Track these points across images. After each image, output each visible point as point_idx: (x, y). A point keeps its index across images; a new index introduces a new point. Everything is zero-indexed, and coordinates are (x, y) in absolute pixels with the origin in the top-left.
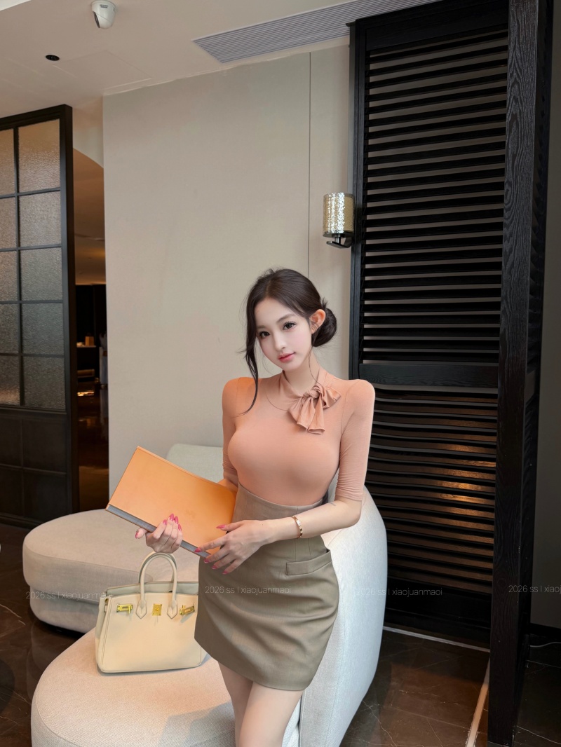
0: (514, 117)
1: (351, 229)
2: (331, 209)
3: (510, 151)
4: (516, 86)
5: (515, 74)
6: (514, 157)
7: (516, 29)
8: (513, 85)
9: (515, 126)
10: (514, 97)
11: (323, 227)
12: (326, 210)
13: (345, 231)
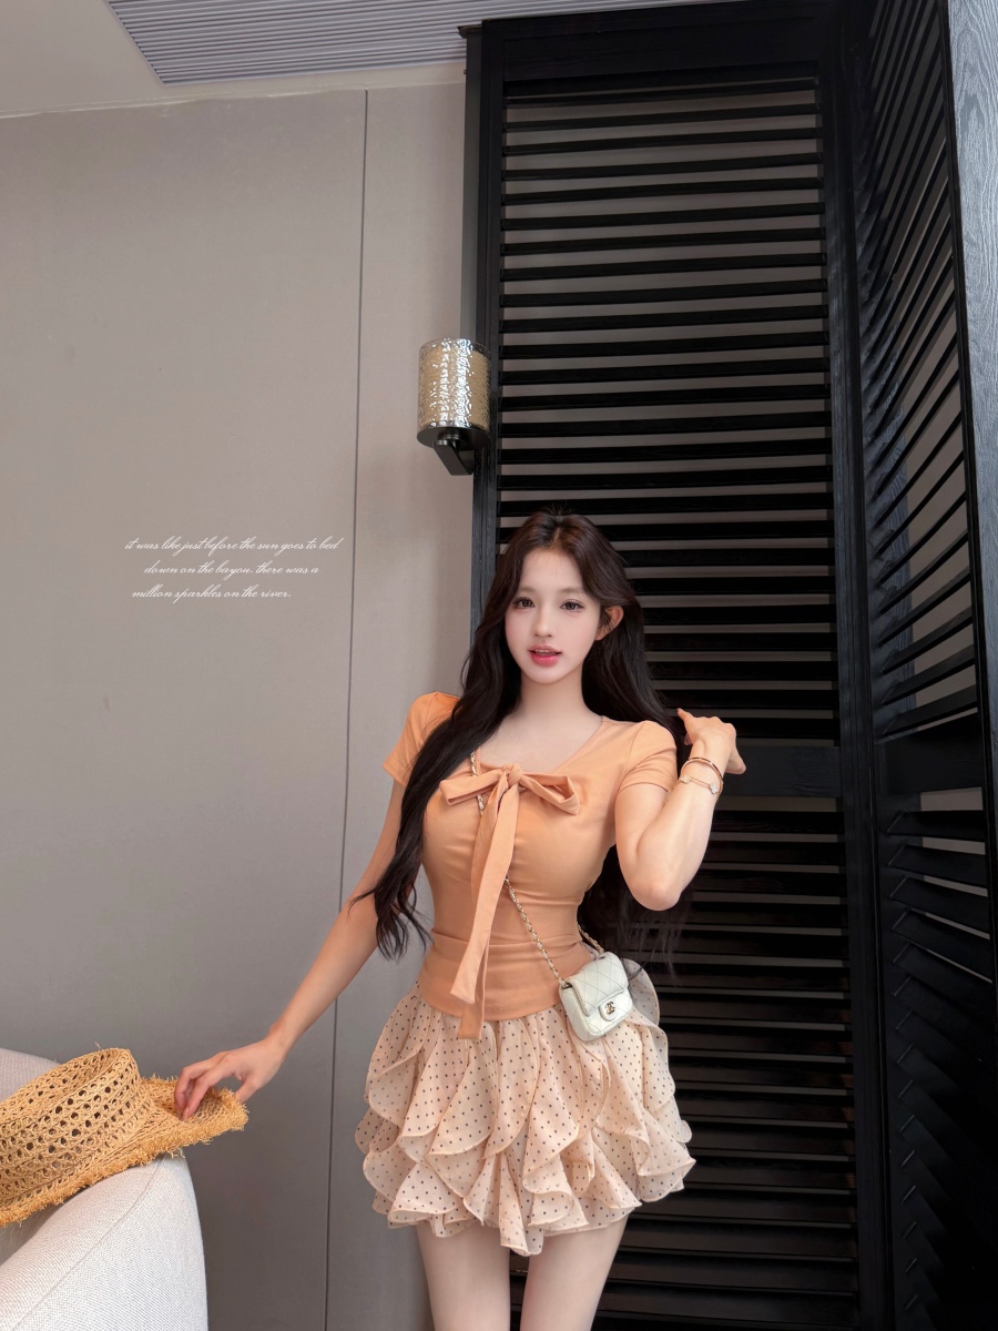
1: (485, 425)
2: (440, 373)
11: (420, 415)
12: (426, 377)
13: (473, 426)
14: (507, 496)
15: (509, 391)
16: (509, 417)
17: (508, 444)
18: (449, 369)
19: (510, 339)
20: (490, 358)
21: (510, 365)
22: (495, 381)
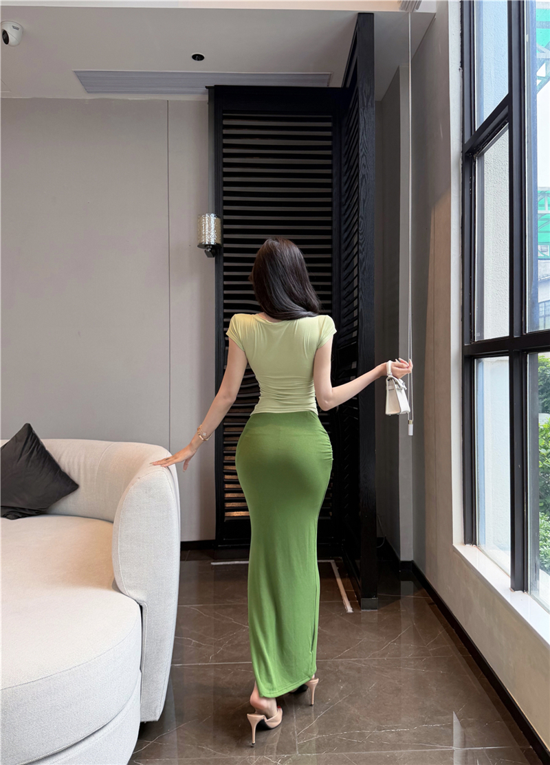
0: (364, 176)
1: (219, 242)
2: (205, 225)
3: (362, 197)
4: (364, 157)
5: (363, 150)
6: (364, 201)
9: (364, 182)
10: (363, 164)
11: (198, 239)
12: (200, 226)
14: (226, 264)
15: (226, 227)
16: (226, 236)
18: (208, 224)
19: (226, 208)
22: (223, 224)
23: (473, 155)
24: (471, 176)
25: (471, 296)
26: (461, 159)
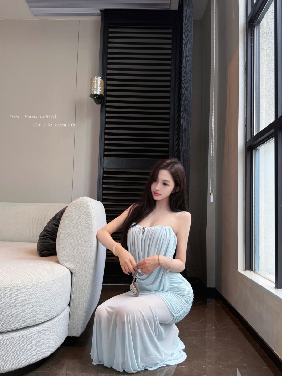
0: (186, 43)
1: (103, 94)
2: (94, 83)
3: (184, 55)
4: (186, 32)
5: (186, 28)
6: (186, 58)
7: (186, 12)
8: (185, 32)
9: (186, 46)
10: (186, 36)
11: (90, 92)
12: (92, 84)
13: (101, 94)
14: (107, 109)
15: (108, 88)
16: (108, 93)
17: (108, 99)
18: (96, 83)
19: (109, 77)
20: (104, 81)
21: (108, 82)
22: (105, 85)
23: (253, 24)
24: (252, 36)
25: (251, 110)
26: (245, 28)
